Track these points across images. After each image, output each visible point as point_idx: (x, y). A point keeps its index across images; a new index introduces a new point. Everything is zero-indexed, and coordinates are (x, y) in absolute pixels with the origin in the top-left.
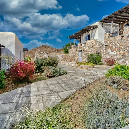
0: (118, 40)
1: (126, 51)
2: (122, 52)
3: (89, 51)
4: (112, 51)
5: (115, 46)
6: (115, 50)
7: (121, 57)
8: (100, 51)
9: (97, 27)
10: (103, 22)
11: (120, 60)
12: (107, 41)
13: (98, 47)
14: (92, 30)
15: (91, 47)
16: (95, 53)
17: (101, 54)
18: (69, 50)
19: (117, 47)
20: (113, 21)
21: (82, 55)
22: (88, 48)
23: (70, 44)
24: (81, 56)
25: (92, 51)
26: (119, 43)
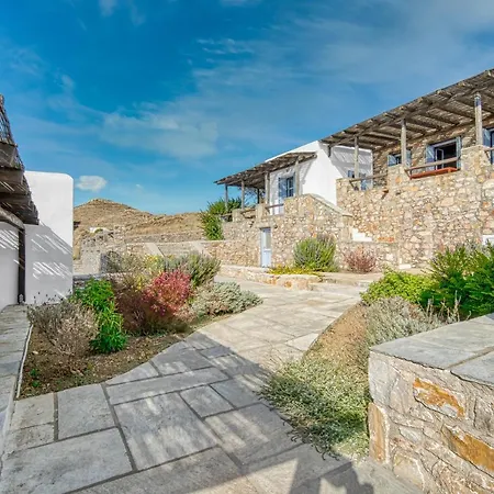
0: (375, 201)
1: (396, 231)
2: (387, 234)
3: (295, 229)
4: (360, 231)
5: (369, 216)
6: (370, 228)
7: (387, 249)
8: (330, 231)
9: (312, 156)
10: (330, 143)
11: (385, 256)
12: (346, 202)
13: (321, 218)
14: (300, 162)
15: (302, 219)
16: (314, 237)
17: (332, 238)
18: (225, 227)
19: (372, 219)
20: (359, 141)
21: (273, 241)
22: (290, 221)
23: (226, 205)
24: (268, 246)
25: (305, 230)
26: (378, 208)
